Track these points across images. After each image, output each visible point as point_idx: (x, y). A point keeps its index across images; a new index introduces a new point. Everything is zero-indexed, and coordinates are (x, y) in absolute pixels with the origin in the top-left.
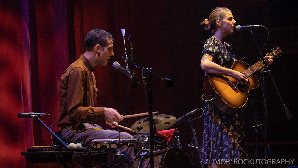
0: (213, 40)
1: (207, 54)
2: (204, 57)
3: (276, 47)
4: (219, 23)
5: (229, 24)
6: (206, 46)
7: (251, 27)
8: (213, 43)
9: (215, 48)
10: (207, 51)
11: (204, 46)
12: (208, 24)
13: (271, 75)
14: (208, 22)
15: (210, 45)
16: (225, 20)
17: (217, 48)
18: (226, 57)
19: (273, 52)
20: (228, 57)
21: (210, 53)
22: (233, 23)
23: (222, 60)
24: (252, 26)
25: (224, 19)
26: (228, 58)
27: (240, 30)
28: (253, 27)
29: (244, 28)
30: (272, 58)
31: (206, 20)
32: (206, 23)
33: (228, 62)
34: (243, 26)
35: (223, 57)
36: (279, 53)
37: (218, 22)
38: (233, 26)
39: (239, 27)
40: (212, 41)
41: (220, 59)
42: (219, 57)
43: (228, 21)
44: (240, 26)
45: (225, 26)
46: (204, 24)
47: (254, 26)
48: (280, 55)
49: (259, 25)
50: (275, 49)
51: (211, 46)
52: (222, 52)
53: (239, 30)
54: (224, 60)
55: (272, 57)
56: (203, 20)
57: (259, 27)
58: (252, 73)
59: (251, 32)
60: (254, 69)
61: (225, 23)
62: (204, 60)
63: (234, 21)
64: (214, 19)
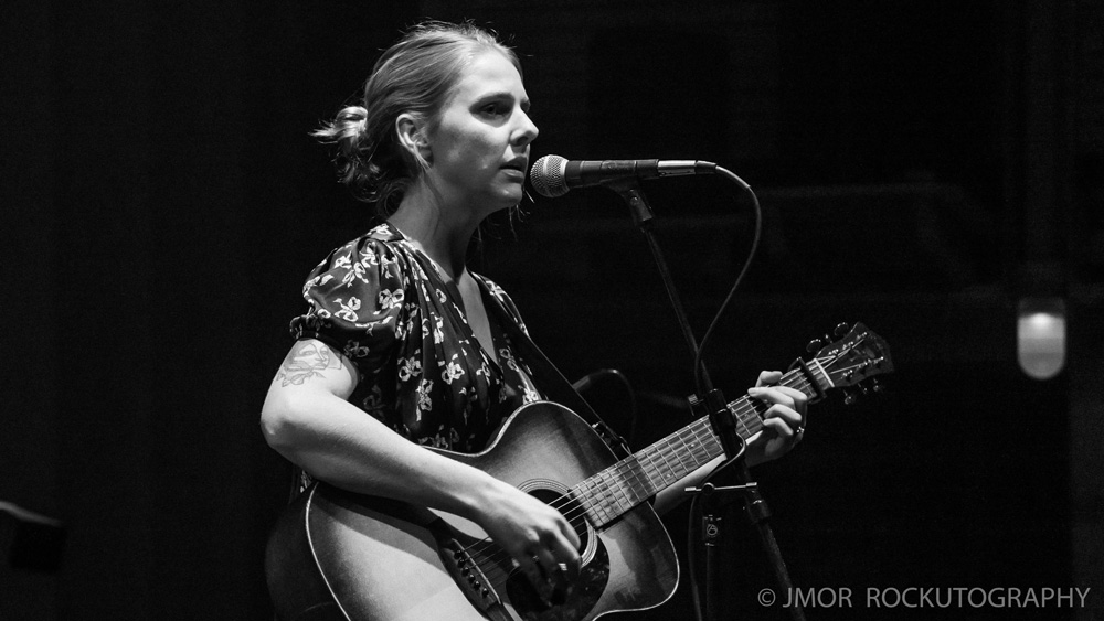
0: (377, 252)
1: (318, 345)
2: (292, 362)
3: (845, 330)
4: (412, 132)
5: (480, 145)
6: (319, 287)
7: (638, 169)
8: (369, 273)
9: (379, 307)
10: (319, 319)
11: (310, 283)
12: (362, 140)
13: (765, 513)
15: (348, 280)
16: (457, 116)
17: (394, 302)
18: (454, 371)
19: (817, 366)
20: (470, 373)
21: (337, 337)
23: (423, 390)
24: (650, 161)
25: (449, 105)
26: (470, 380)
27: (559, 189)
28: (655, 169)
29: (587, 173)
30: (797, 406)
31: (352, 110)
33: (469, 407)
34: (584, 164)
35: (435, 373)
36: (863, 371)
37: (407, 126)
38: (510, 154)
39: (553, 164)
40: (369, 255)
41: (414, 382)
42: (411, 367)
43: (476, 125)
44: (564, 163)
45: (454, 155)
46: (336, 137)
47: (662, 163)
48: (868, 382)
49: (692, 163)
50: (838, 339)
51: (354, 290)
52: (431, 337)
53: (552, 189)
54: (441, 390)
55: (802, 396)
56: (332, 114)
57: (692, 172)
58: (632, 504)
59: (635, 208)
60: (654, 473)
61: (454, 136)
62: (292, 380)
63: (521, 123)
64: (384, 110)
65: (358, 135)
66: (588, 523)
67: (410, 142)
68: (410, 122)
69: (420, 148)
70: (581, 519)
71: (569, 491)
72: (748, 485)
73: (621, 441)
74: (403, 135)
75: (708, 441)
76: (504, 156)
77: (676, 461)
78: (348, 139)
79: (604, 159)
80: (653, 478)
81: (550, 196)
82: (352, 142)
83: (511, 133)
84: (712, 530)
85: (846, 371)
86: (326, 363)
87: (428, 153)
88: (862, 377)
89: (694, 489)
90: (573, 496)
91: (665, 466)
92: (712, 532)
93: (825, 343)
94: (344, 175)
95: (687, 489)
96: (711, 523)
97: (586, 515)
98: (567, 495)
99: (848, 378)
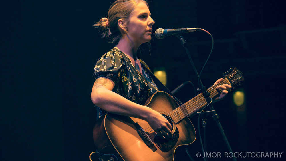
2: (97, 82)
3: (232, 70)
4: (122, 24)
5: (140, 26)
7: (182, 31)
12: (107, 27)
13: (218, 118)
14: (107, 22)
16: (134, 19)
22: (150, 23)
24: (185, 29)
25: (132, 17)
28: (186, 30)
29: (169, 33)
31: (104, 19)
32: (104, 24)
34: (168, 30)
36: (237, 80)
37: (121, 22)
38: (148, 28)
39: (160, 31)
43: (139, 21)
44: (163, 30)
45: (134, 29)
46: (100, 26)
47: (188, 29)
48: (238, 83)
49: (195, 28)
50: (230, 72)
53: (161, 37)
57: (196, 31)
58: (184, 117)
59: (181, 41)
60: (189, 109)
61: (134, 24)
62: (98, 87)
63: (150, 20)
64: (114, 18)
65: (106, 25)
66: (173, 123)
67: (122, 26)
68: (122, 21)
69: (125, 28)
70: (171, 122)
71: (168, 114)
72: (213, 110)
73: (179, 101)
74: (120, 25)
75: (201, 100)
76: (147, 29)
77: (194, 105)
78: (103, 26)
79: (173, 29)
80: (189, 110)
81: (160, 39)
82: (104, 27)
83: (148, 23)
84: (204, 123)
85: (234, 81)
86: (106, 82)
87: (127, 29)
88: (237, 82)
89: (199, 112)
90: (169, 116)
91: (191, 107)
92: (205, 123)
93: (227, 74)
94: (103, 36)
95: (197, 112)
96: (204, 121)
97: (173, 120)
98: (168, 115)
99: (234, 82)
